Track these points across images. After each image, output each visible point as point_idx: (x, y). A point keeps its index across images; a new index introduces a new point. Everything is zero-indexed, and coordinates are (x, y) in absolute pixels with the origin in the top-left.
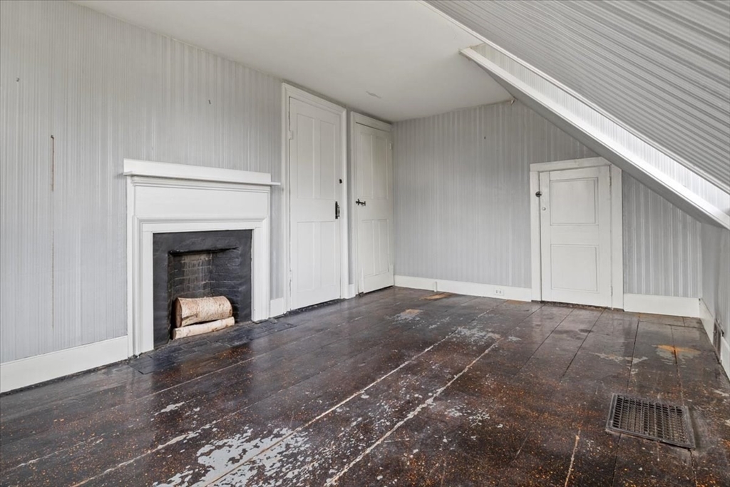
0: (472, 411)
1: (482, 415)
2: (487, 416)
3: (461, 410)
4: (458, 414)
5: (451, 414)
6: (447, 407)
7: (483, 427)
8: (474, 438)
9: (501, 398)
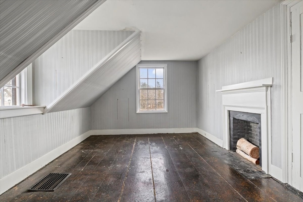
0: (114, 168)
1: (110, 167)
2: (109, 167)
3: (117, 167)
4: (118, 166)
5: (119, 165)
6: (122, 166)
7: (109, 165)
8: (111, 162)
9: (105, 174)
